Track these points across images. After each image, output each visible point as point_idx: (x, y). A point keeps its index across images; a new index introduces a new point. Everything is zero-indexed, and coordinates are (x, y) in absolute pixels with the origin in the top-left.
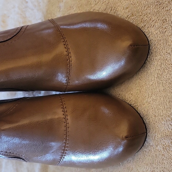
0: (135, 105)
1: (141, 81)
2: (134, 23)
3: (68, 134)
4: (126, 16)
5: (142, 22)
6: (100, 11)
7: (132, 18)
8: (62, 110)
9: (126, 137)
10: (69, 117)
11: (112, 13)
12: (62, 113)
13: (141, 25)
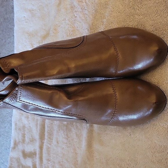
0: (158, 85)
1: (161, 70)
2: (157, 35)
3: (117, 103)
4: (151, 30)
5: (162, 34)
6: (133, 27)
7: (156, 32)
8: (112, 89)
9: (155, 103)
10: (117, 93)
11: (142, 28)
12: (113, 90)
13: (161, 36)
